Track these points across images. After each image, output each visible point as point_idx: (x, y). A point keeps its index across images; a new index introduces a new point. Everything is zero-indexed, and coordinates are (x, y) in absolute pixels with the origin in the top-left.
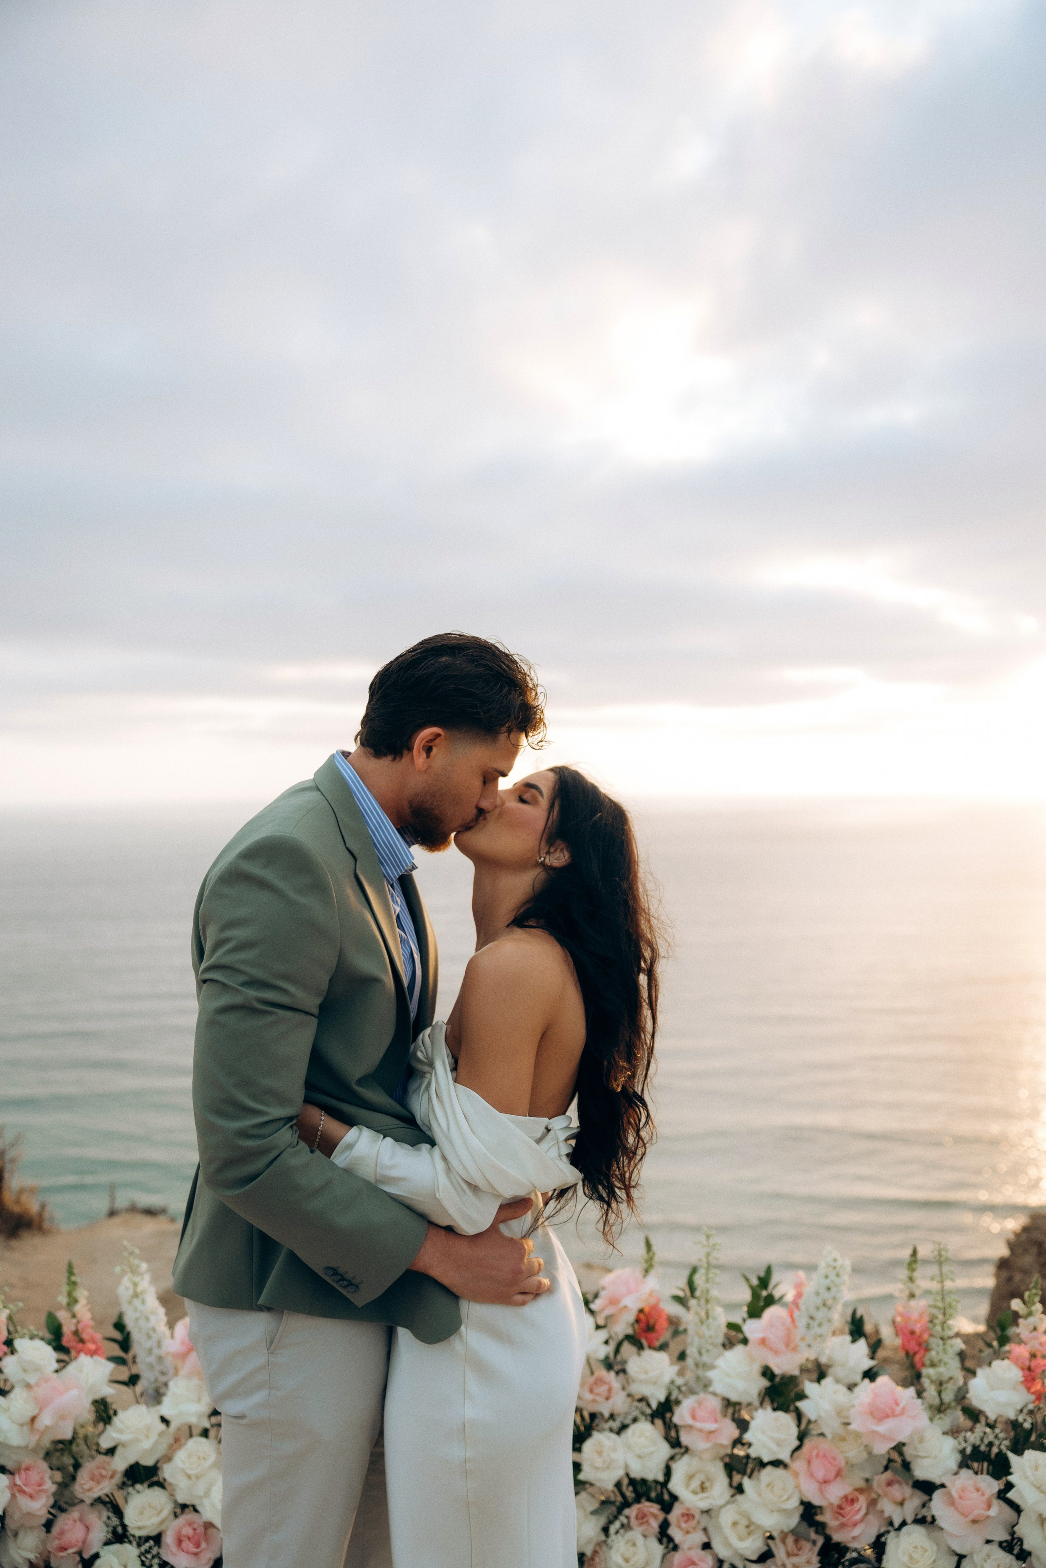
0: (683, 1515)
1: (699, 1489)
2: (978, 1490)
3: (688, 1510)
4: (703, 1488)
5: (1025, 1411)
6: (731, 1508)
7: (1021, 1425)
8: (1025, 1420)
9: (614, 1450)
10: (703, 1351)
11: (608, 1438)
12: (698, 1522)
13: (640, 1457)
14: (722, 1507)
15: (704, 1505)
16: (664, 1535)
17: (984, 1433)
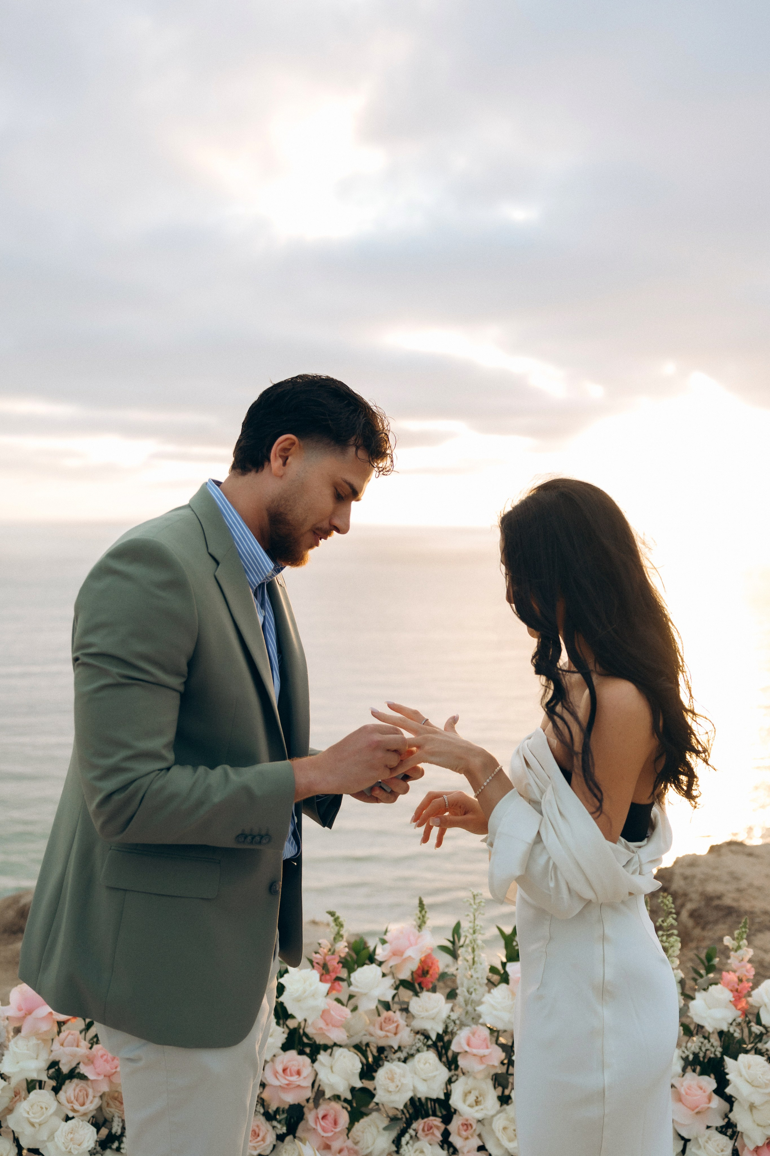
0: (463, 1125)
1: (474, 1103)
2: (701, 1089)
3: (467, 1120)
4: (477, 1102)
5: (734, 1024)
6: (502, 1115)
7: (732, 1035)
8: (735, 1031)
9: (404, 1076)
10: (472, 990)
11: (398, 1067)
12: (475, 1130)
13: (425, 1080)
14: (493, 1116)
15: (479, 1116)
16: (446, 1142)
17: (702, 1043)
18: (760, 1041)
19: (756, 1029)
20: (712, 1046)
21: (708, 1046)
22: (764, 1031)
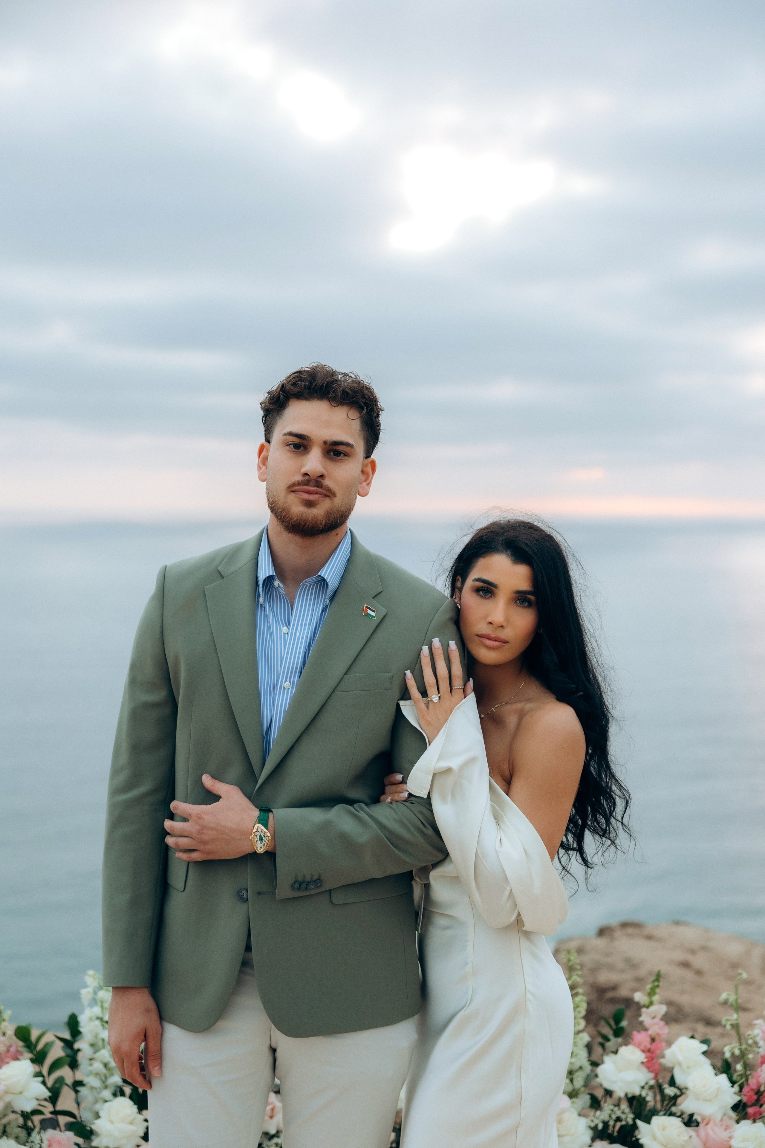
5: (647, 1087)
7: (644, 1098)
8: (647, 1094)
17: (612, 1110)
18: (674, 1104)
19: (670, 1091)
20: (623, 1113)
21: (619, 1113)
22: (678, 1093)
